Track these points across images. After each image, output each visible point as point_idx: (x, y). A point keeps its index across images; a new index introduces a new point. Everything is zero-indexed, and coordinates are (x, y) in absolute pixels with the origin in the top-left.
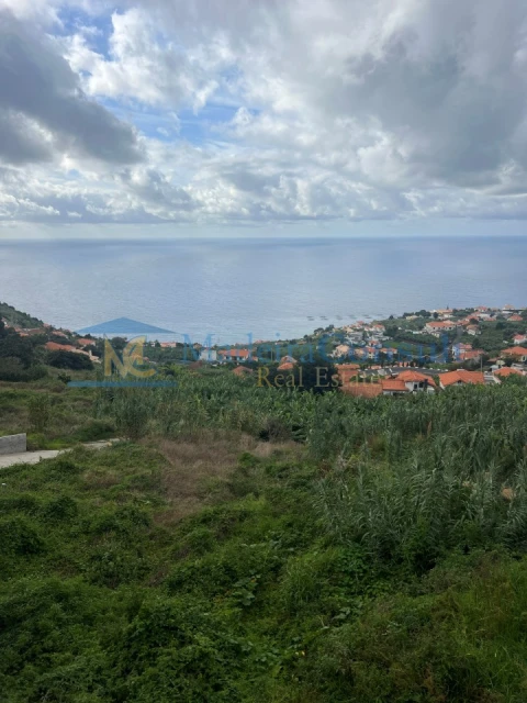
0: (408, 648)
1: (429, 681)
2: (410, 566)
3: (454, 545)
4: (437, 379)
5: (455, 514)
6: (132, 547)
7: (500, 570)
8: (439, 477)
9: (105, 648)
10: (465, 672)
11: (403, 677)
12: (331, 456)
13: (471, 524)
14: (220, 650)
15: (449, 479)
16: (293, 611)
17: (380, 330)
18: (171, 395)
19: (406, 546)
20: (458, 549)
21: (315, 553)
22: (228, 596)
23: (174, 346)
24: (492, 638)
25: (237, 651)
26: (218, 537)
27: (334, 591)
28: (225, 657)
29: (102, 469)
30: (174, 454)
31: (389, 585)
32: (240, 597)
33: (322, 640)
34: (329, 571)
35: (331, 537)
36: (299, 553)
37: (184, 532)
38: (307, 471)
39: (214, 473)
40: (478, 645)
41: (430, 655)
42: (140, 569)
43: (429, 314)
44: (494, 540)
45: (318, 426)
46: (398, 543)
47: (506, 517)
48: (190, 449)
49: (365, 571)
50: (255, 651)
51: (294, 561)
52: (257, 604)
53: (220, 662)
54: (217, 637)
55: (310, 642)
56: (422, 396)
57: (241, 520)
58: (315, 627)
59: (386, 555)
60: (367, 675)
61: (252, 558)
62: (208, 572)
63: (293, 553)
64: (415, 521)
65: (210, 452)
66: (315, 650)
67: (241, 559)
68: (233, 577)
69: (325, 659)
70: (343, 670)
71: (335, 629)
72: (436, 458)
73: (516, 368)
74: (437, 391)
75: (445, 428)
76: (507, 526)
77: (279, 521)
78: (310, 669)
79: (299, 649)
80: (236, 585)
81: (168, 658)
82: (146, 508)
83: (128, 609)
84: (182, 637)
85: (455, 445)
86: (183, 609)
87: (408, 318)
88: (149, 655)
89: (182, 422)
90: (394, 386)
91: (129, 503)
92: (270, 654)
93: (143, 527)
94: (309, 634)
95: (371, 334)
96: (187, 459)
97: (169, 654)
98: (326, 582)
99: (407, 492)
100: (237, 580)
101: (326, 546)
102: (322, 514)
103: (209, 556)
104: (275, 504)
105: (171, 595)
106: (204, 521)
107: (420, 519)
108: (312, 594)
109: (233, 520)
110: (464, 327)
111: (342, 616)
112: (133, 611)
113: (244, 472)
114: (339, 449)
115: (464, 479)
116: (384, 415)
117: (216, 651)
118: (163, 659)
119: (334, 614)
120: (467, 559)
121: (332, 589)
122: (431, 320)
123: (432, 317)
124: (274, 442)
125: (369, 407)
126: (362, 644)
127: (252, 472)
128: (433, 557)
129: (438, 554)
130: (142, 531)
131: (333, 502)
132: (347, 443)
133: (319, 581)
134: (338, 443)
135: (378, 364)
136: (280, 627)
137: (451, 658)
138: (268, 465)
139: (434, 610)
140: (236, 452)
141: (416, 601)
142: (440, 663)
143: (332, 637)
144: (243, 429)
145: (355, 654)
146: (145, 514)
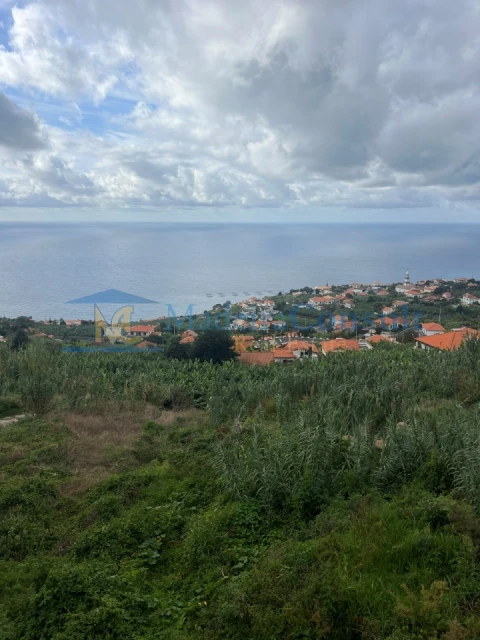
0: (298, 587)
1: (316, 616)
2: (299, 514)
3: (337, 493)
4: (319, 346)
5: (337, 465)
6: (38, 518)
7: (374, 511)
8: (323, 433)
9: (13, 619)
10: (346, 604)
11: (295, 614)
12: (229, 420)
13: (350, 473)
14: (127, 609)
15: (331, 434)
16: (196, 565)
17: (270, 305)
19: (296, 495)
21: (216, 510)
22: (134, 558)
23: (79, 323)
24: (369, 571)
25: (143, 608)
26: (124, 503)
27: (233, 543)
28: (132, 615)
29: (8, 445)
30: (79, 426)
31: (281, 533)
32: (146, 557)
33: (222, 589)
34: (229, 525)
35: (230, 494)
36: (201, 510)
37: (92, 500)
38: (207, 435)
39: (119, 442)
40: (357, 579)
41: (317, 592)
42: (47, 539)
43: (312, 291)
44: (370, 485)
45: (217, 393)
46: (289, 494)
47: (378, 465)
48: (96, 421)
49: (260, 522)
50: (161, 607)
51: (197, 518)
52: (162, 562)
53: (127, 621)
54: (124, 597)
55: (211, 593)
56: (307, 362)
57: (146, 485)
58: (215, 578)
59: (278, 506)
60: (263, 617)
61: (156, 519)
62: (114, 536)
63: (195, 512)
64: (302, 473)
65: (116, 423)
66: (217, 598)
67: (146, 521)
68: (138, 539)
69: (225, 607)
70: (242, 615)
71: (234, 578)
72: (319, 416)
73: (385, 336)
74: (320, 357)
75: (326, 390)
76: (379, 473)
77: (181, 483)
78: (211, 617)
79: (201, 600)
80: (142, 546)
81: (76, 622)
82: (53, 480)
83: (35, 579)
84: (90, 601)
85: (335, 404)
86: (91, 574)
87: (294, 294)
88: (57, 621)
89: (88, 396)
90: (283, 354)
91: (36, 476)
92: (174, 608)
93: (50, 499)
94: (210, 585)
95: (263, 308)
96: (93, 431)
97: (78, 618)
98: (226, 535)
99: (295, 448)
100: (143, 541)
101: (225, 502)
102: (222, 473)
103: (115, 520)
104: (178, 468)
105: (78, 561)
106: (111, 488)
107: (307, 472)
108: (212, 547)
109: (139, 485)
110: (341, 301)
111: (240, 565)
112: (39, 582)
113: (149, 440)
114: (237, 413)
115: (343, 433)
116: (275, 380)
117: (123, 611)
118: (71, 624)
119: (233, 564)
120: (347, 503)
121: (231, 541)
122: (313, 296)
123: (314, 293)
124: (177, 411)
125: (263, 374)
126: (258, 589)
127: (157, 439)
128: (318, 504)
129: (323, 502)
130: (49, 503)
131: (231, 462)
132: (243, 408)
133: (219, 535)
134: (235, 408)
135: (269, 335)
136: (185, 582)
137: (334, 593)
138: (171, 432)
139: (320, 552)
140: (141, 422)
141: (305, 544)
142: (326, 598)
143: (231, 585)
144: (147, 400)
145: (252, 598)
146: (52, 486)
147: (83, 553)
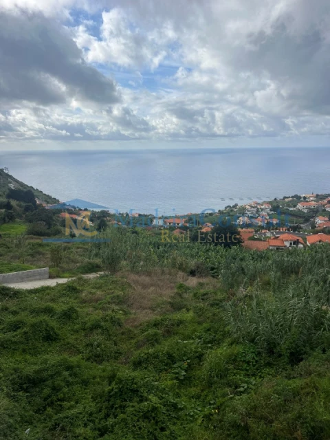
0: (284, 412)
1: (298, 434)
2: (286, 359)
3: (316, 347)
4: (305, 239)
5: (317, 327)
6: (111, 339)
8: (307, 303)
9: (94, 400)
10: (322, 429)
11: (282, 430)
12: (236, 288)
13: (327, 334)
14: (164, 406)
15: (313, 304)
16: (210, 384)
17: (268, 207)
18: (135, 246)
19: (284, 345)
20: (318, 350)
21: (225, 348)
22: (169, 373)
23: (137, 216)
25: (175, 406)
26: (164, 336)
27: (237, 373)
28: (168, 411)
29: (93, 291)
30: (137, 282)
31: (272, 371)
32: (177, 373)
33: (229, 403)
34: (234, 360)
35: (235, 339)
36: (215, 347)
37: (143, 331)
38: (220, 296)
39: (161, 295)
41: (299, 417)
42: (116, 353)
43: (300, 197)
45: (228, 267)
46: (279, 344)
48: (147, 279)
49: (256, 361)
50: (186, 408)
51: (211, 352)
52: (188, 378)
53: (165, 414)
54: (163, 398)
55: (221, 405)
56: (295, 250)
57: (178, 325)
58: (224, 395)
59: (270, 351)
60: (258, 428)
61: (185, 349)
62: (157, 357)
63: (211, 348)
64: (290, 330)
65: (159, 282)
66: (224, 409)
67: (178, 350)
68: (172, 361)
69: (230, 416)
70: (242, 424)
71: (237, 397)
72: (305, 291)
74: (305, 247)
75: (310, 271)
77: (201, 327)
78: (221, 421)
79: (214, 408)
80: (175, 366)
81: (132, 409)
82: (120, 316)
83: (108, 377)
84: (141, 396)
85: (317, 282)
86: (142, 379)
87: (286, 200)
88: (121, 406)
89: (142, 263)
90: (277, 243)
91: (110, 312)
92: (195, 410)
93: (118, 328)
94: (220, 399)
95: (262, 210)
96: (145, 286)
97: (133, 406)
98: (232, 367)
99: (285, 312)
100: (175, 363)
102: (229, 324)
103: (158, 347)
104: (200, 316)
105: (134, 370)
106: (155, 325)
107: (293, 330)
108: (222, 374)
109: (173, 325)
110: (324, 206)
111: (242, 389)
112: (112, 378)
114: (241, 283)
115: (323, 304)
116: (270, 262)
117: (162, 407)
118: (129, 410)
119: (236, 387)
120: (324, 356)
121: (235, 371)
122: (301, 201)
123: (302, 199)
124: (199, 277)
125: (261, 256)
126: (255, 408)
127: (185, 295)
128: (301, 354)
129: (305, 353)
130: (117, 330)
131: (236, 316)
132: (245, 280)
133: (227, 366)
134: (240, 279)
135: (266, 229)
136: (202, 394)
137: (313, 420)
138: (195, 292)
139: (302, 389)
140: (175, 283)
141: (290, 382)
142: (306, 423)
143: (235, 402)
144: (180, 268)
145: (250, 414)
146: (119, 319)
147: (138, 364)
